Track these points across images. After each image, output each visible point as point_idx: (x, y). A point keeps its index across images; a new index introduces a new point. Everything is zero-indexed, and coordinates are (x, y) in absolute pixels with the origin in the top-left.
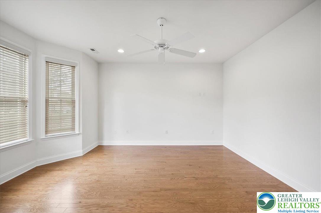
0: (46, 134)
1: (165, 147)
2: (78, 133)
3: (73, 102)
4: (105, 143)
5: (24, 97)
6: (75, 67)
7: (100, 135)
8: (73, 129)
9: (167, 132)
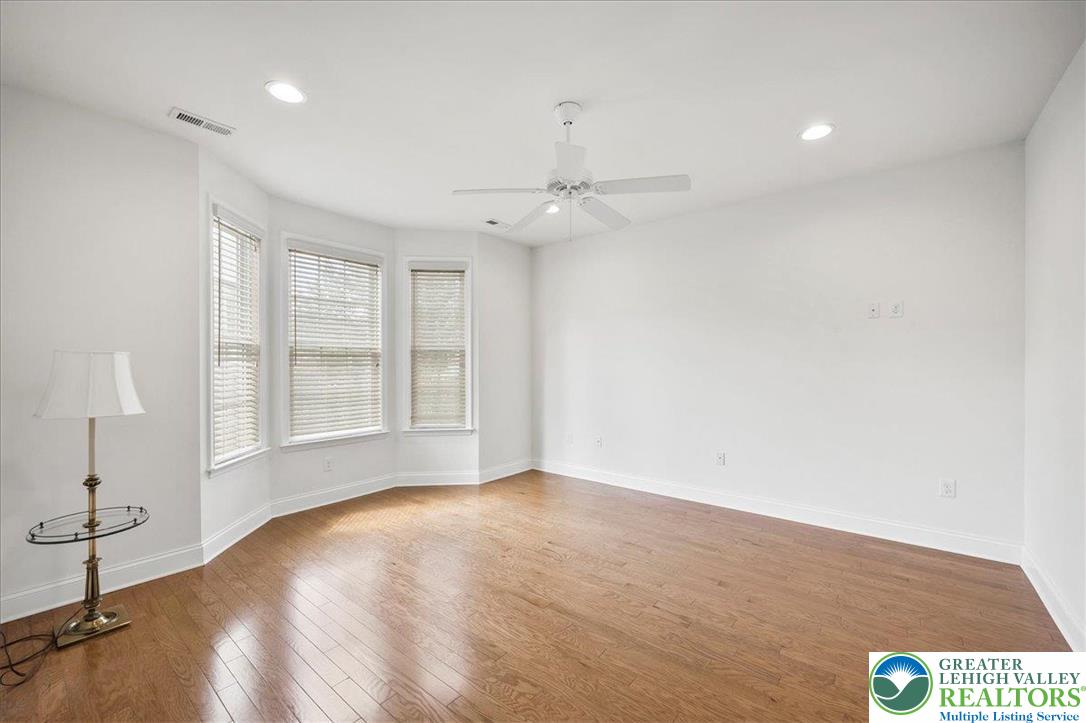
0: (413, 422)
1: (707, 509)
2: (470, 428)
3: (462, 355)
4: (548, 466)
5: (375, 347)
6: (463, 272)
7: (536, 447)
8: (461, 417)
9: (723, 459)
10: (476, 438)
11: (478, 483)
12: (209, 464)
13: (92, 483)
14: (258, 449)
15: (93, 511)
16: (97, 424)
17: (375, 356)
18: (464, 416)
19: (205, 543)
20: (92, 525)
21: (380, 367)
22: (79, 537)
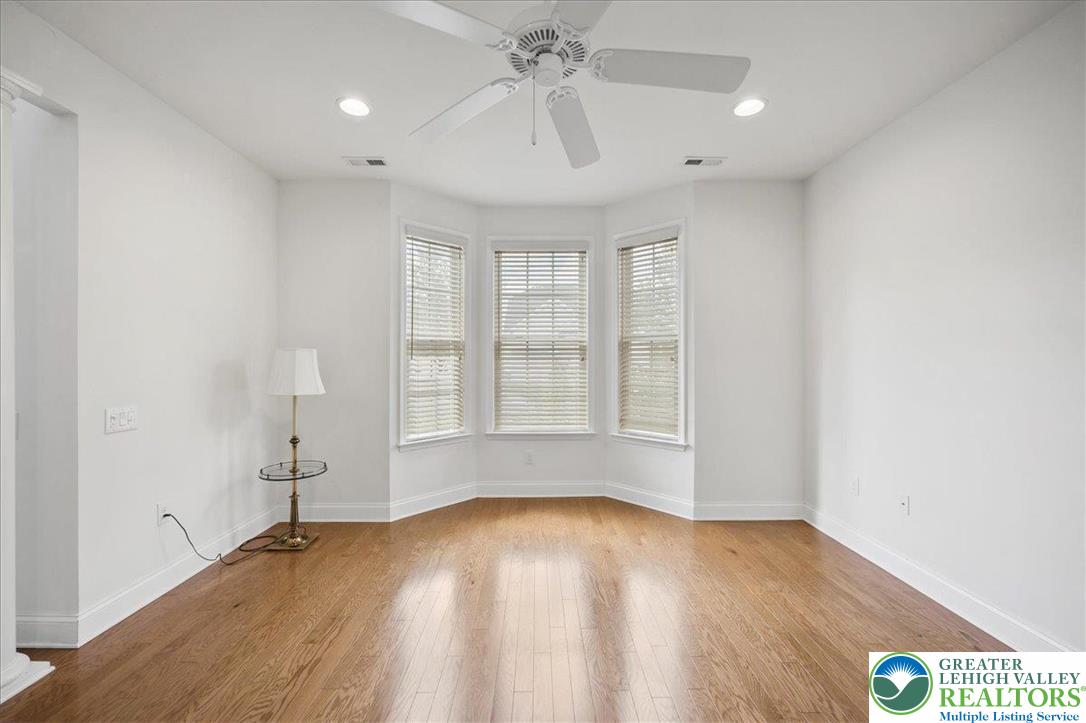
2: (683, 442)
5: (581, 339)
6: (676, 239)
8: (674, 426)
10: (690, 456)
11: (692, 519)
12: (399, 440)
13: (294, 441)
14: (461, 432)
15: (295, 462)
16: (298, 401)
17: (582, 349)
18: (676, 426)
19: (393, 505)
20: (294, 471)
21: (587, 361)
22: (270, 478)
